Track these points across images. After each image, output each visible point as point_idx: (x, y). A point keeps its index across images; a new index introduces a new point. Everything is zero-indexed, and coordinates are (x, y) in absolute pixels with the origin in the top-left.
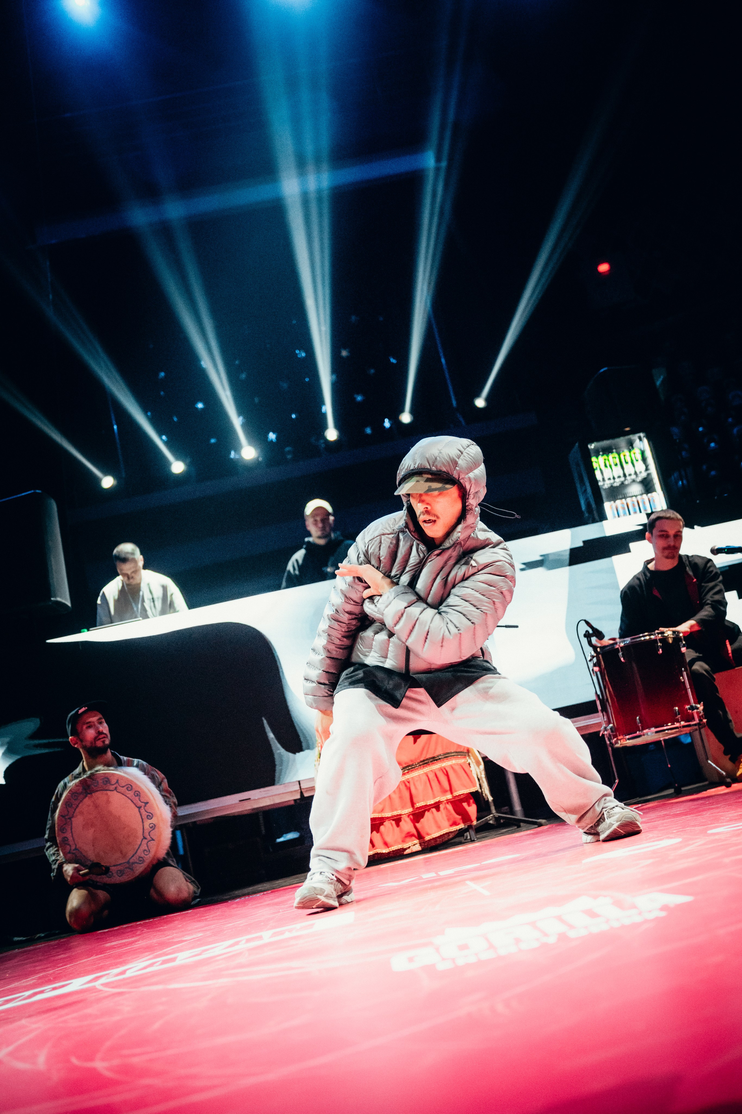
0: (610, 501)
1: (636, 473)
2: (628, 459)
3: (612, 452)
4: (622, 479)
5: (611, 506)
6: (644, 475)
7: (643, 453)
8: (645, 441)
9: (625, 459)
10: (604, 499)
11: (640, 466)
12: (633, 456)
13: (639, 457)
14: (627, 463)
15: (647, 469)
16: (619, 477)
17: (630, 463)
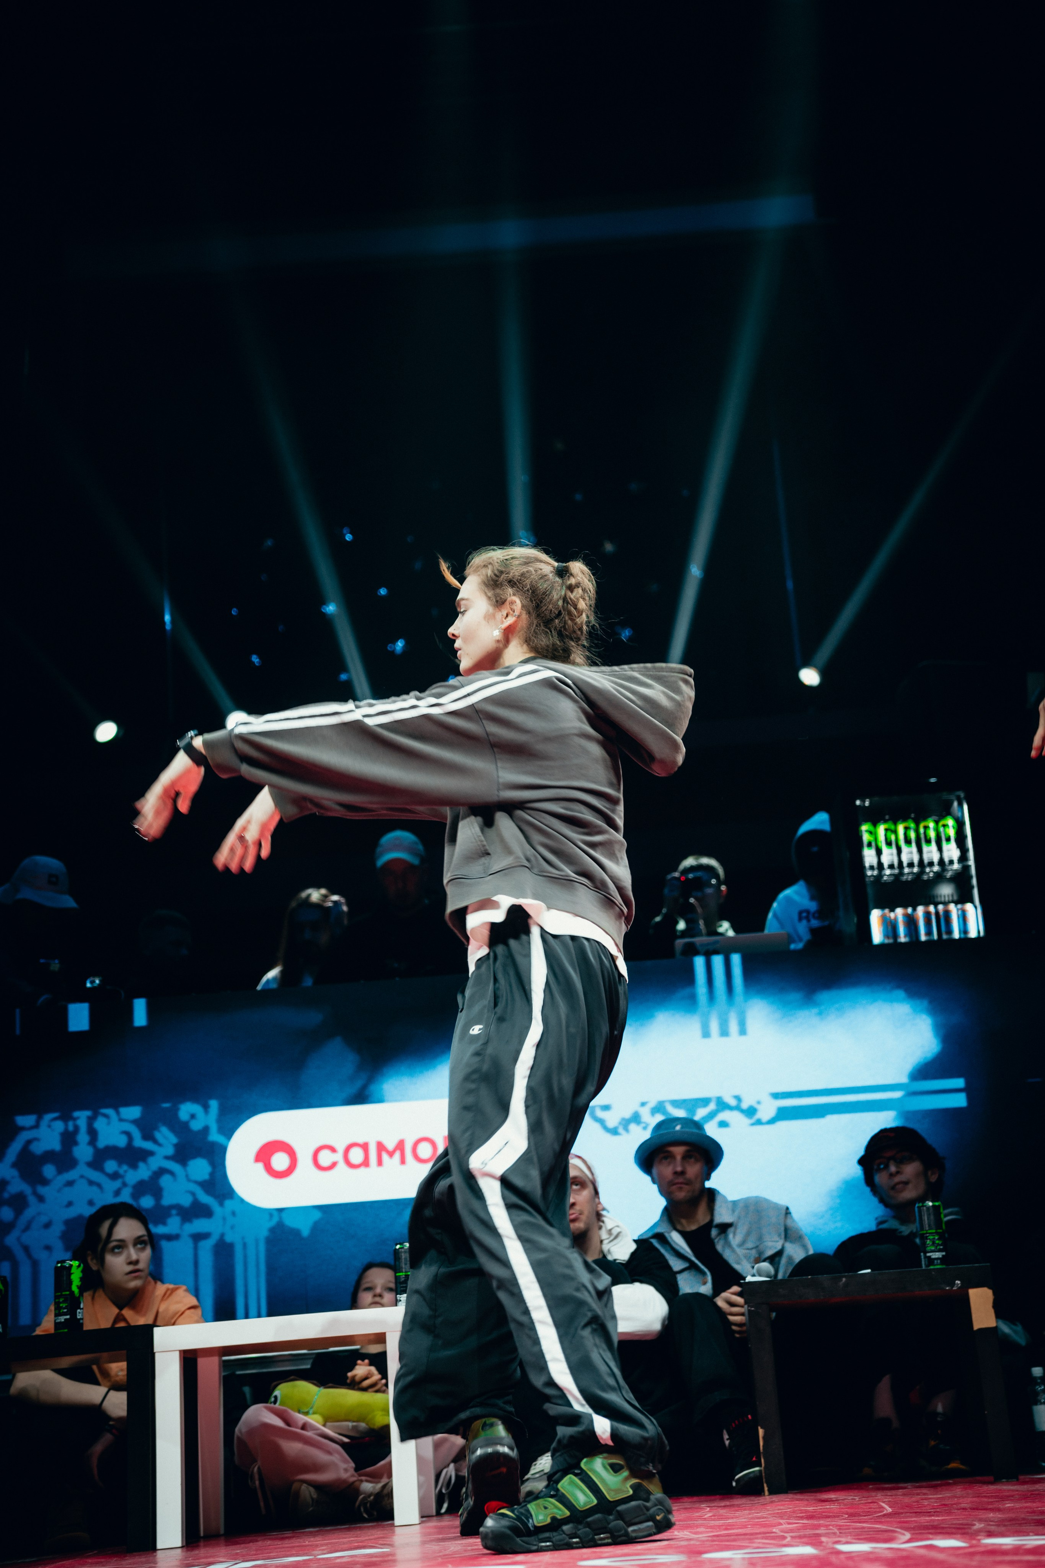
0: (881, 907)
1: (941, 862)
2: (932, 834)
3: (905, 819)
4: (916, 870)
5: (884, 920)
6: (956, 866)
7: (960, 824)
8: (965, 807)
9: (925, 833)
10: (871, 904)
11: (952, 851)
12: (941, 829)
13: (952, 832)
14: (928, 841)
15: (963, 858)
16: (911, 865)
17: (934, 844)
